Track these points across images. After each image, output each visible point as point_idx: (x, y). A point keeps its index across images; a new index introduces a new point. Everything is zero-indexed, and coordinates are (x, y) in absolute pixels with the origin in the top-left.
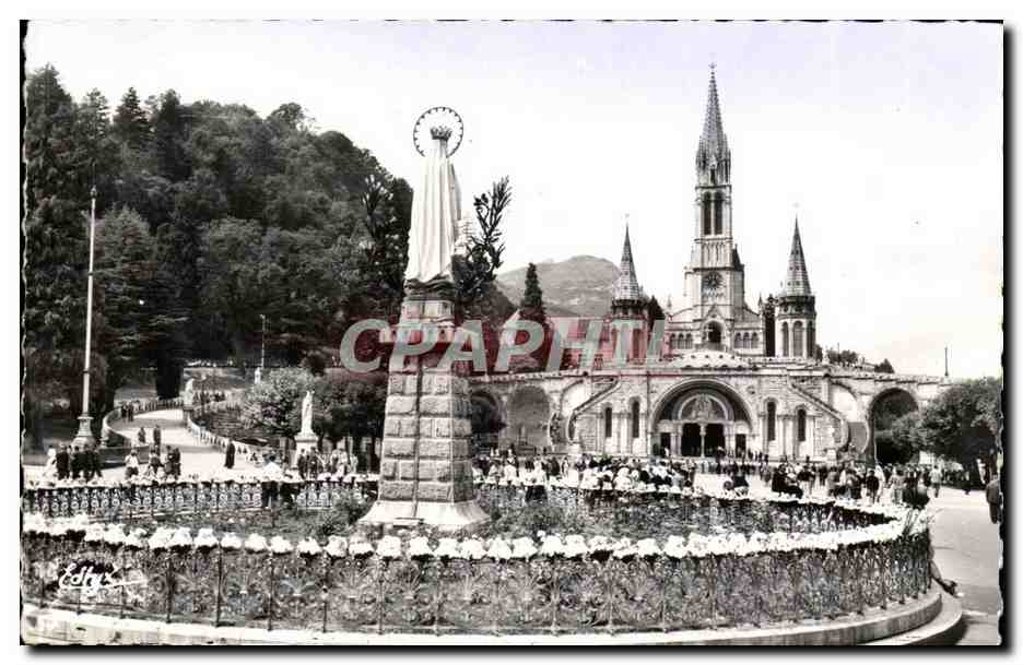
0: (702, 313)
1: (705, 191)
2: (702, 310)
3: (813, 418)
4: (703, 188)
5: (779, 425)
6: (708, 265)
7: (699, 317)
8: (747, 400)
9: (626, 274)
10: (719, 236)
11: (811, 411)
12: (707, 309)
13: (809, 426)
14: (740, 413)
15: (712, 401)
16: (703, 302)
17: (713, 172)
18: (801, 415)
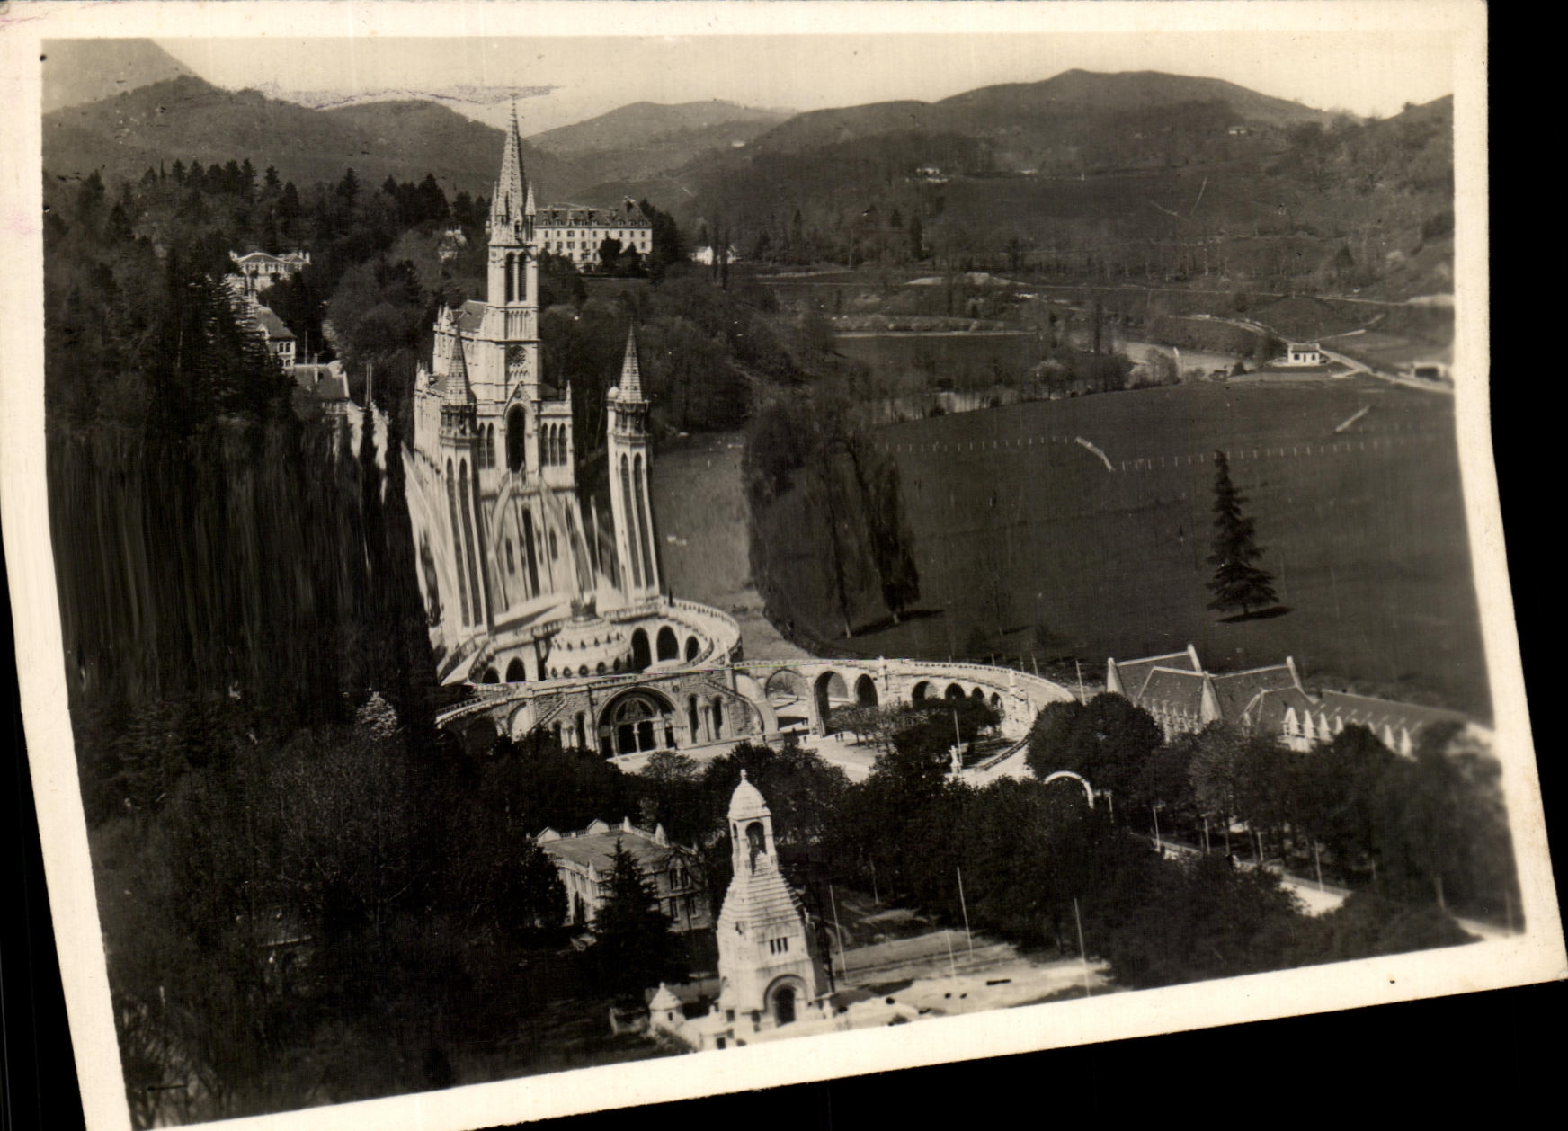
0: (506, 394)
1: (508, 251)
2: (507, 390)
3: (727, 705)
4: (507, 247)
5: (701, 717)
6: (512, 337)
7: (503, 399)
8: (672, 697)
9: (460, 375)
10: (523, 304)
11: (725, 700)
12: (511, 390)
13: (724, 712)
14: (666, 707)
15: (641, 703)
16: (507, 380)
17: (517, 227)
18: (716, 706)
